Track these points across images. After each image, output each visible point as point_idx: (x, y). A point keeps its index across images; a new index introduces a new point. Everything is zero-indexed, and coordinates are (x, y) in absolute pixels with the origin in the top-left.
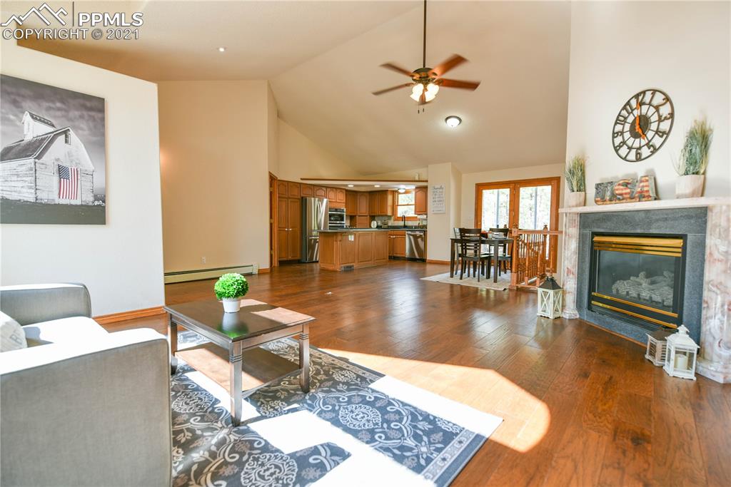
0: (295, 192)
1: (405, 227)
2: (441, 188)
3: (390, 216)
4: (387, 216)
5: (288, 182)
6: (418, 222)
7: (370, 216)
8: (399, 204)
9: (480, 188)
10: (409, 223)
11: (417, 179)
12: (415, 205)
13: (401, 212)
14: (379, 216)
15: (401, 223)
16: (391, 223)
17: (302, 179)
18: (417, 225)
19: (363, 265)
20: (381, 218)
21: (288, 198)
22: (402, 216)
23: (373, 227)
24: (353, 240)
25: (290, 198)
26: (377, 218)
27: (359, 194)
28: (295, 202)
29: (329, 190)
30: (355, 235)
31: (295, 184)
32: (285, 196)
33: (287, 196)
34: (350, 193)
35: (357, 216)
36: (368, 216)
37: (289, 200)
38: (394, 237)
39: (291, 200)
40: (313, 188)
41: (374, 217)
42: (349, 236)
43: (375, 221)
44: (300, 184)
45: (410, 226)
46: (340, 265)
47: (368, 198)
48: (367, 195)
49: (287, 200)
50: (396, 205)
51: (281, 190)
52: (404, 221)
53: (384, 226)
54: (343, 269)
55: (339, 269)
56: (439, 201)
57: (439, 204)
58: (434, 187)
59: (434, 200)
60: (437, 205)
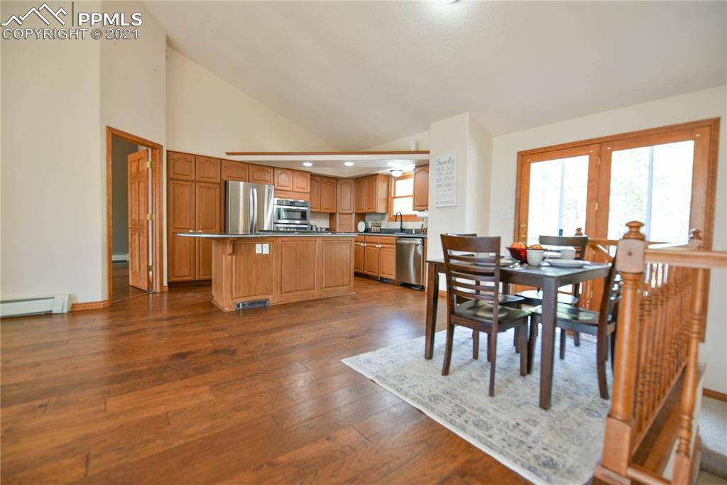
0: (213, 173)
1: (402, 230)
2: (450, 161)
3: (383, 215)
4: (375, 213)
5: (196, 156)
6: (421, 223)
7: (356, 214)
8: (397, 195)
9: (526, 158)
10: (409, 225)
11: (413, 149)
12: (414, 196)
13: (398, 207)
14: (369, 213)
15: (397, 225)
16: (386, 224)
17: (228, 154)
18: (420, 228)
19: (293, 298)
20: (371, 217)
21: (195, 181)
22: (399, 214)
23: (360, 231)
24: (268, 253)
25: (199, 182)
26: (367, 218)
27: (340, 182)
28: (210, 188)
29: (279, 172)
30: (272, 243)
31: (211, 160)
32: (188, 178)
33: (193, 178)
34: (325, 180)
35: (338, 215)
36: (354, 215)
37: (198, 184)
38: (380, 246)
39: (202, 184)
40: (247, 168)
41: (361, 216)
42: (257, 245)
43: (364, 221)
44: (221, 160)
45: (409, 230)
46: (232, 300)
47: (353, 186)
48: (352, 182)
49: (193, 184)
50: (392, 196)
51: (180, 167)
52: (401, 221)
53: (374, 229)
54: (241, 307)
55: (230, 308)
56: (447, 185)
57: (446, 191)
58: (438, 160)
59: (438, 184)
60: (444, 193)
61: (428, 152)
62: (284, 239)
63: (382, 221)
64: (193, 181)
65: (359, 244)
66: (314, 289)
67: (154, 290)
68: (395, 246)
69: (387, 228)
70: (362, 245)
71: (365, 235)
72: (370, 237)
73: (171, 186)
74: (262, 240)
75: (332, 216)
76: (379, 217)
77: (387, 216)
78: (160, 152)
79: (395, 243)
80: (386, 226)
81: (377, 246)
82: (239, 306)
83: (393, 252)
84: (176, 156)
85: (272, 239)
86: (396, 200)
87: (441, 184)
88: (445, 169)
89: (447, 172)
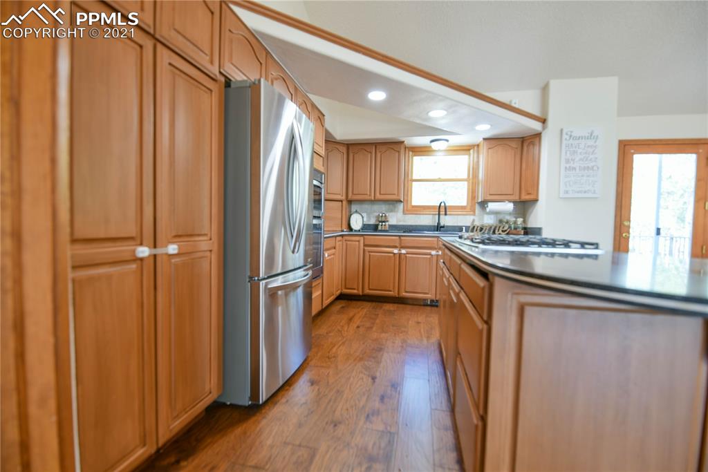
0: (202, 32)
1: (441, 227)
2: (591, 136)
7: (348, 201)
9: (629, 148)
16: (399, 219)
23: (354, 228)
25: (169, 46)
28: (198, 85)
36: (344, 203)
37: (162, 54)
40: (264, 62)
48: (344, 149)
53: (383, 226)
56: (585, 168)
57: (583, 176)
58: (569, 133)
59: (568, 166)
60: (579, 179)
63: (391, 214)
69: (401, 223)
70: (396, 251)
76: (384, 207)
77: (402, 206)
80: (399, 221)
86: (415, 184)
87: (574, 166)
88: (582, 146)
89: (584, 151)
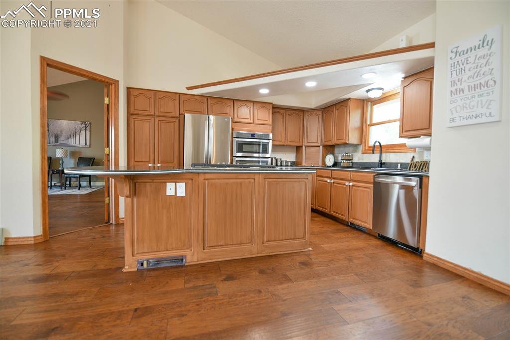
0: (171, 107)
1: (381, 164)
2: (485, 43)
3: (355, 146)
4: (346, 145)
5: (155, 92)
6: (410, 155)
7: (324, 147)
8: (374, 122)
10: (390, 158)
12: (403, 121)
13: (376, 136)
14: (340, 145)
15: (374, 158)
16: (359, 157)
17: (189, 88)
18: (409, 161)
19: (219, 255)
20: (341, 149)
21: (155, 116)
22: (377, 144)
23: (328, 164)
24: (184, 194)
25: (158, 116)
26: (336, 150)
27: (306, 114)
28: (170, 122)
29: (239, 103)
30: (190, 181)
31: (168, 94)
32: (148, 113)
33: (153, 113)
34: (291, 112)
35: (304, 148)
36: (321, 148)
37: (157, 119)
38: (351, 184)
39: (162, 119)
40: (205, 101)
41: (330, 149)
42: (168, 184)
43: (333, 154)
44: (180, 94)
45: (391, 163)
46: (133, 256)
47: (320, 117)
48: (320, 113)
49: (153, 119)
50: (368, 123)
51: (141, 103)
52: (381, 153)
53: (344, 163)
54: (145, 265)
55: (130, 267)
56: (475, 87)
57: (473, 97)
58: (454, 50)
59: (453, 89)
60: (468, 101)
61: (432, 45)
62: (208, 176)
63: (354, 154)
64: (152, 116)
65: (325, 179)
66: (251, 242)
67: (111, 222)
68: (372, 185)
69: (360, 161)
70: (328, 181)
71: (332, 170)
72: (338, 173)
73: (132, 121)
74: (175, 178)
75: (298, 149)
76: (351, 149)
77: (361, 148)
78: (115, 87)
79: (372, 181)
80: (359, 159)
81: (347, 183)
82: (142, 264)
83: (370, 192)
84: (136, 93)
85: (190, 176)
86: (372, 129)
87: (461, 87)
88: (471, 60)
89: (475, 65)
